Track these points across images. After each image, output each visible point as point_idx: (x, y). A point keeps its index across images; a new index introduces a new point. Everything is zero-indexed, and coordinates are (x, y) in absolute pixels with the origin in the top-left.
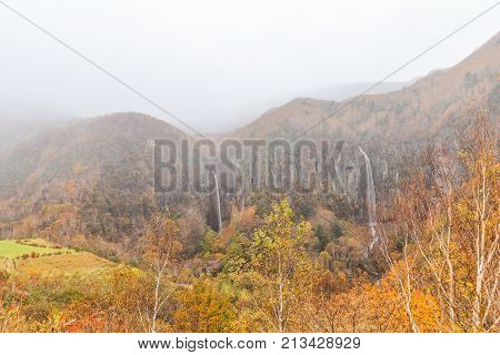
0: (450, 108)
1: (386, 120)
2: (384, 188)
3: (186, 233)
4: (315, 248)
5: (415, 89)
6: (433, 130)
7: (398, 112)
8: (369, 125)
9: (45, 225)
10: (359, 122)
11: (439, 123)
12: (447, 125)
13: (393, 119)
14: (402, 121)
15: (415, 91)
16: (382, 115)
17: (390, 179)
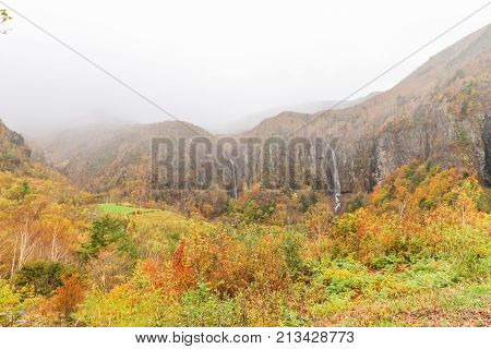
0: (388, 120)
1: (345, 127)
2: (344, 171)
3: (215, 200)
4: (300, 210)
5: (363, 106)
6: (377, 134)
7: (354, 122)
8: (334, 130)
9: (125, 194)
10: (327, 128)
11: (381, 129)
12: (386, 130)
13: (350, 127)
14: (356, 128)
15: (364, 108)
16: (342, 123)
17: (348, 165)
